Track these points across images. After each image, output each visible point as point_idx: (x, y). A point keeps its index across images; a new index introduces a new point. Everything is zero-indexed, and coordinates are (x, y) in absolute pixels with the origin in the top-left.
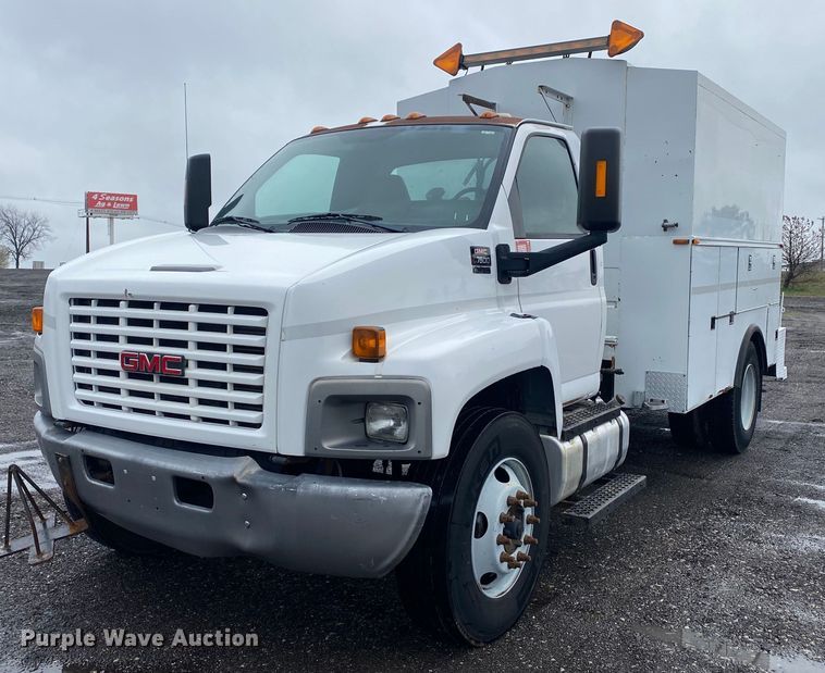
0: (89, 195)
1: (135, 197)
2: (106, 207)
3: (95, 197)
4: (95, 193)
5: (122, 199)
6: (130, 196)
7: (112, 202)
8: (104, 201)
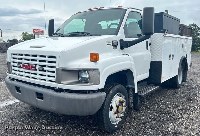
0: (33, 30)
1: (43, 30)
2: (37, 32)
3: (35, 30)
4: (34, 29)
5: (40, 31)
6: (42, 30)
7: (38, 31)
8: (37, 31)
